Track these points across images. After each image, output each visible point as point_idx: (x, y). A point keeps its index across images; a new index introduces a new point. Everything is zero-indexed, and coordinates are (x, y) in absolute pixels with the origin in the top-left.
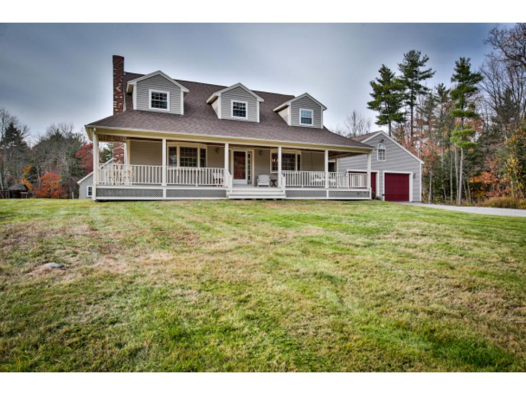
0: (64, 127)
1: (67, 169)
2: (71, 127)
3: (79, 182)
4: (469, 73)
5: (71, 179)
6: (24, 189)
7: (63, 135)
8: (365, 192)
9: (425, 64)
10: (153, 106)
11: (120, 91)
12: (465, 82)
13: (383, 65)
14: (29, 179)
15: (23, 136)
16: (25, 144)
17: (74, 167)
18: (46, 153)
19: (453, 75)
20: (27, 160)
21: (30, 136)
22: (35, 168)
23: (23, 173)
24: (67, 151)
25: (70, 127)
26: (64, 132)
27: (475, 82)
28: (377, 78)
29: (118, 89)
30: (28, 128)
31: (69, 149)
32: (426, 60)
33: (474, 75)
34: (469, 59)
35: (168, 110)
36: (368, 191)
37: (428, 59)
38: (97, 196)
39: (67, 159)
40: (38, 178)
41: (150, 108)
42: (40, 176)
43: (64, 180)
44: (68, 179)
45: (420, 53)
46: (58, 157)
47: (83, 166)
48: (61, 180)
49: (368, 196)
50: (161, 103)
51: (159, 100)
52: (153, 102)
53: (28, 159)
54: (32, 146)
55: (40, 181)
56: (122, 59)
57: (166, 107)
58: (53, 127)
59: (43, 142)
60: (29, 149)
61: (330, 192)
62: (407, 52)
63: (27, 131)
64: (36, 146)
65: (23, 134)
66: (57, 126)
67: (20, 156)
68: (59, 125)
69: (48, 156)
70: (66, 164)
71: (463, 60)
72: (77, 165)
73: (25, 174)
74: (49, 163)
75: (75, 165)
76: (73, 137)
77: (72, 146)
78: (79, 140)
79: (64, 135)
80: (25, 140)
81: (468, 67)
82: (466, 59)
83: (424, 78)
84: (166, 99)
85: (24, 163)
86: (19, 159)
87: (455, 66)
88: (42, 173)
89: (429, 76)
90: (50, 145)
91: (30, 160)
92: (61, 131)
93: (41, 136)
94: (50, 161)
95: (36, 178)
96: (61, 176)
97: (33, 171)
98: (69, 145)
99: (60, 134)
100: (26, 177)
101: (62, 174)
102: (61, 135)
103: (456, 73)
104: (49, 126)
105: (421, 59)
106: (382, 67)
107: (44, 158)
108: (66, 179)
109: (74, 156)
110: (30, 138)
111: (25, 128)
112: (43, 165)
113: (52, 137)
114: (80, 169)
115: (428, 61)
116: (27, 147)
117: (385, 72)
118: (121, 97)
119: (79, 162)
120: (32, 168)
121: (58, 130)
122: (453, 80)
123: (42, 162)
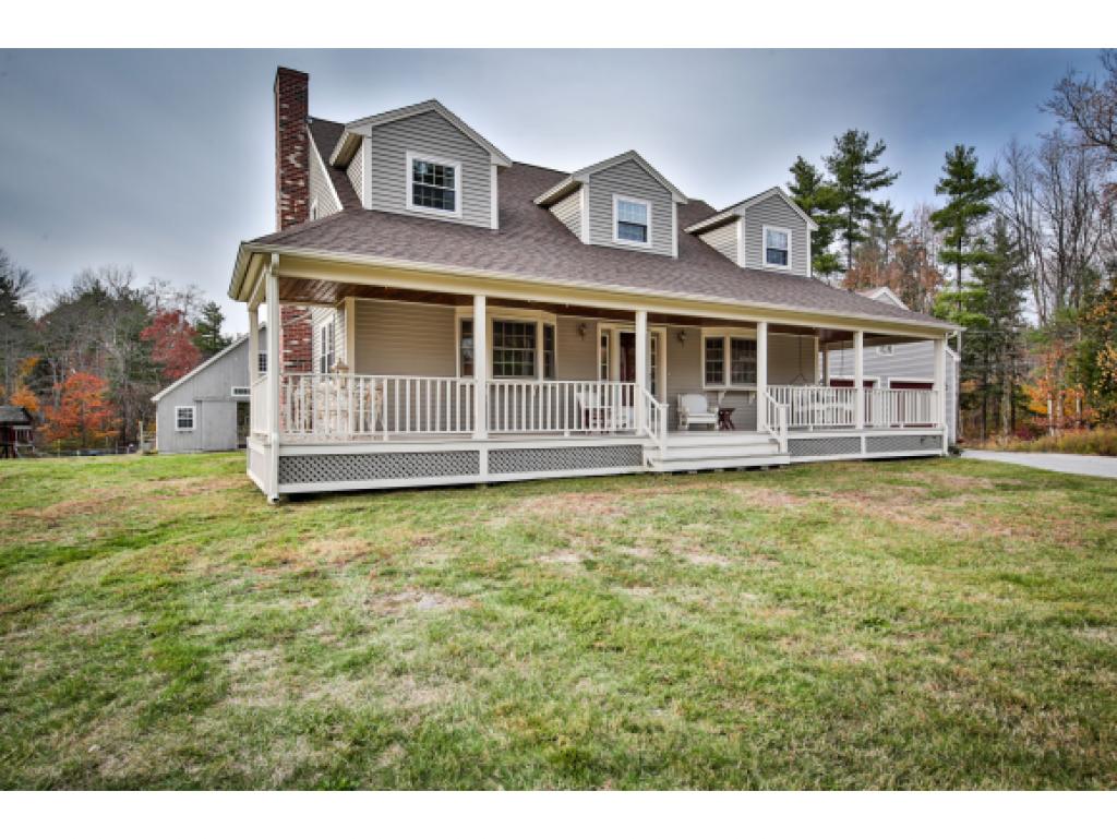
0: (112, 276)
1: (121, 366)
2: (130, 275)
3: (155, 399)
4: (972, 177)
5: (129, 386)
6: (22, 418)
7: (109, 292)
8: (934, 437)
9: (878, 158)
10: (417, 201)
11: (298, 165)
12: (965, 194)
13: (799, 157)
14: (32, 388)
15: (17, 294)
16: (24, 311)
17: (136, 360)
18: (72, 330)
19: (942, 180)
20: (29, 346)
21: (35, 294)
22: (46, 362)
23: (19, 372)
24: (120, 327)
25: (125, 275)
26: (113, 285)
27: (986, 194)
28: (788, 184)
29: (292, 158)
30: (29, 275)
31: (124, 322)
32: (879, 150)
33: (981, 182)
34: (972, 150)
35: (457, 214)
36: (939, 433)
37: (884, 148)
38: (280, 482)
39: (119, 343)
40: (53, 385)
41: (410, 207)
42: (59, 379)
43: (114, 390)
44: (122, 386)
45: (866, 137)
46: (100, 339)
47: (156, 359)
48: (107, 389)
49: (941, 447)
50: (440, 193)
51: (433, 186)
52: (416, 189)
53: (31, 345)
54: (39, 314)
55: (58, 392)
56: (304, 78)
57: (451, 207)
58: (87, 275)
59: (63, 308)
60: (33, 320)
61: (868, 438)
62: (841, 133)
63: (27, 283)
64: (48, 316)
65: (17, 290)
66: (96, 274)
67: (11, 338)
68: (101, 271)
69: (76, 336)
70: (118, 354)
71: (960, 150)
72: (142, 357)
73: (24, 374)
74: (80, 352)
75: (138, 356)
76: (131, 298)
77: (130, 316)
78: (144, 304)
79: (112, 293)
80: (24, 302)
81: (972, 165)
82: (967, 150)
83: (875, 186)
84: (451, 183)
85: (22, 351)
86: (9, 342)
87: (943, 162)
88: (63, 372)
89: (884, 183)
90: (82, 313)
91: (35, 346)
92: (104, 284)
93: (61, 292)
94: (82, 349)
95: (50, 384)
96: (107, 380)
97: (43, 369)
98: (122, 314)
99: (103, 290)
100: (26, 381)
101: (109, 376)
102: (104, 293)
103: (947, 177)
104: (79, 272)
105: (870, 148)
106: (797, 161)
107: (67, 342)
108: (118, 388)
109: (135, 338)
110: (34, 298)
111: (23, 277)
112: (65, 356)
113: (86, 296)
114: (148, 365)
115: (884, 152)
116: (26, 318)
117: (803, 171)
118: (301, 183)
119: (148, 350)
120: (40, 362)
121: (97, 282)
122: (939, 190)
123: (62, 349)
